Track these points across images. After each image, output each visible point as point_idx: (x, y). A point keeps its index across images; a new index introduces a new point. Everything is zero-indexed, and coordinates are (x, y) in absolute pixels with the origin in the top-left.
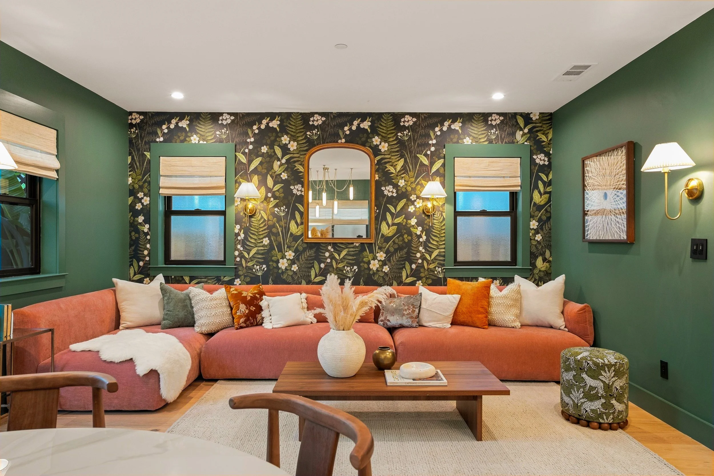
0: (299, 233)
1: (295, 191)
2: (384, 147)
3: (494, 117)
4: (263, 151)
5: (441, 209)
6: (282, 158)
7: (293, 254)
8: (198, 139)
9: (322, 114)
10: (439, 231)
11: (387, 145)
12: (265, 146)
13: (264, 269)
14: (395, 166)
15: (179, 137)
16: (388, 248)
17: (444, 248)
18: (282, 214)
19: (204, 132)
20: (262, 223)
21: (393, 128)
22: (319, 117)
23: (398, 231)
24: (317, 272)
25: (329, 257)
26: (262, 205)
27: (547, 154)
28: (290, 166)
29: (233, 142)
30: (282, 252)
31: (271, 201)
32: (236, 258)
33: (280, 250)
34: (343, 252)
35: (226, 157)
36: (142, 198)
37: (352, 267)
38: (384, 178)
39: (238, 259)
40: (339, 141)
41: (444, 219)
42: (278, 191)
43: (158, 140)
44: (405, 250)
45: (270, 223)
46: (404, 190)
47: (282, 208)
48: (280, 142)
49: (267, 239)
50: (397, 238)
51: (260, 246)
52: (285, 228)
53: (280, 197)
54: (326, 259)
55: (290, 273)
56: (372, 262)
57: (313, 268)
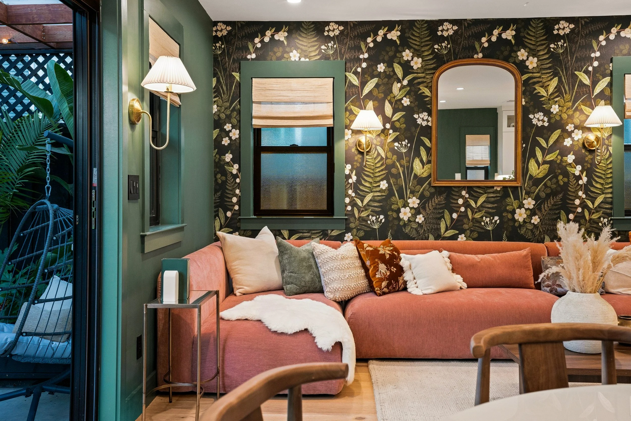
0: (425, 175)
1: (419, 121)
2: (532, 63)
4: (379, 70)
5: (606, 142)
6: (403, 79)
7: (418, 201)
8: (298, 55)
9: (453, 22)
10: (605, 171)
11: (536, 59)
12: (382, 64)
13: (381, 220)
14: (546, 88)
15: (275, 53)
16: (538, 193)
17: (611, 193)
18: (404, 151)
19: (307, 46)
20: (379, 162)
21: (544, 37)
22: (450, 26)
23: (550, 171)
24: (448, 223)
25: (463, 205)
26: (379, 139)
28: (413, 89)
29: (342, 59)
30: (404, 199)
31: (390, 134)
32: (346, 206)
33: (401, 196)
34: (480, 198)
35: (334, 78)
36: (230, 131)
37: (492, 218)
38: (532, 103)
39: (349, 208)
40: (475, 56)
41: (610, 155)
42: (398, 120)
43: (249, 57)
44: (560, 196)
45: (389, 162)
46: (558, 118)
47: (404, 143)
48: (400, 58)
49: (385, 182)
50: (549, 180)
51: (377, 191)
52: (408, 168)
53: (400, 128)
54: (460, 207)
55: (415, 226)
56: (518, 211)
57: (443, 219)
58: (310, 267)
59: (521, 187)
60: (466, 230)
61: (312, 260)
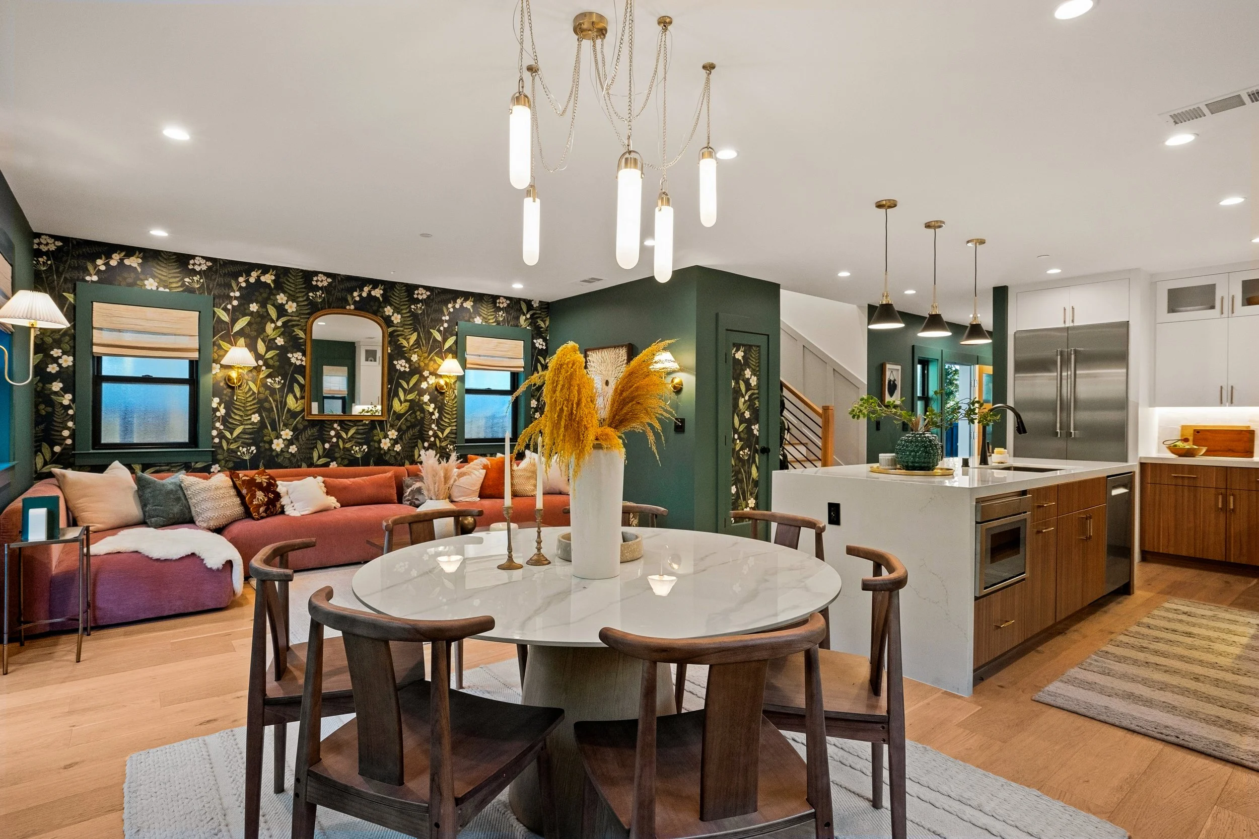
0: (298, 409)
1: (293, 360)
2: (397, 319)
3: (502, 300)
4: (251, 309)
5: (453, 386)
6: (277, 321)
7: (291, 433)
8: (156, 284)
9: (328, 275)
10: (451, 409)
11: (399, 316)
12: (255, 304)
13: (253, 451)
14: (408, 340)
15: (125, 279)
16: (400, 426)
17: (456, 426)
18: (278, 386)
19: (166, 276)
20: (250, 396)
21: (407, 299)
22: (324, 278)
23: (410, 408)
24: (321, 453)
25: (334, 436)
26: (250, 375)
27: (545, 340)
28: (287, 330)
29: (209, 293)
30: (276, 431)
31: (263, 370)
32: (214, 439)
33: (274, 429)
34: (351, 430)
35: (200, 312)
36: (60, 357)
37: (361, 447)
38: (396, 352)
39: (217, 440)
40: (348, 307)
41: (456, 397)
42: (272, 358)
43: (88, 278)
44: (418, 428)
45: (262, 396)
46: (417, 365)
47: (277, 379)
48: (274, 300)
49: (257, 415)
50: (409, 415)
51: (247, 424)
52: (281, 402)
53: (274, 366)
54: (332, 438)
55: (287, 456)
56: (383, 441)
57: (315, 449)
58: (178, 499)
59: (386, 421)
60: (337, 458)
61: (180, 492)
